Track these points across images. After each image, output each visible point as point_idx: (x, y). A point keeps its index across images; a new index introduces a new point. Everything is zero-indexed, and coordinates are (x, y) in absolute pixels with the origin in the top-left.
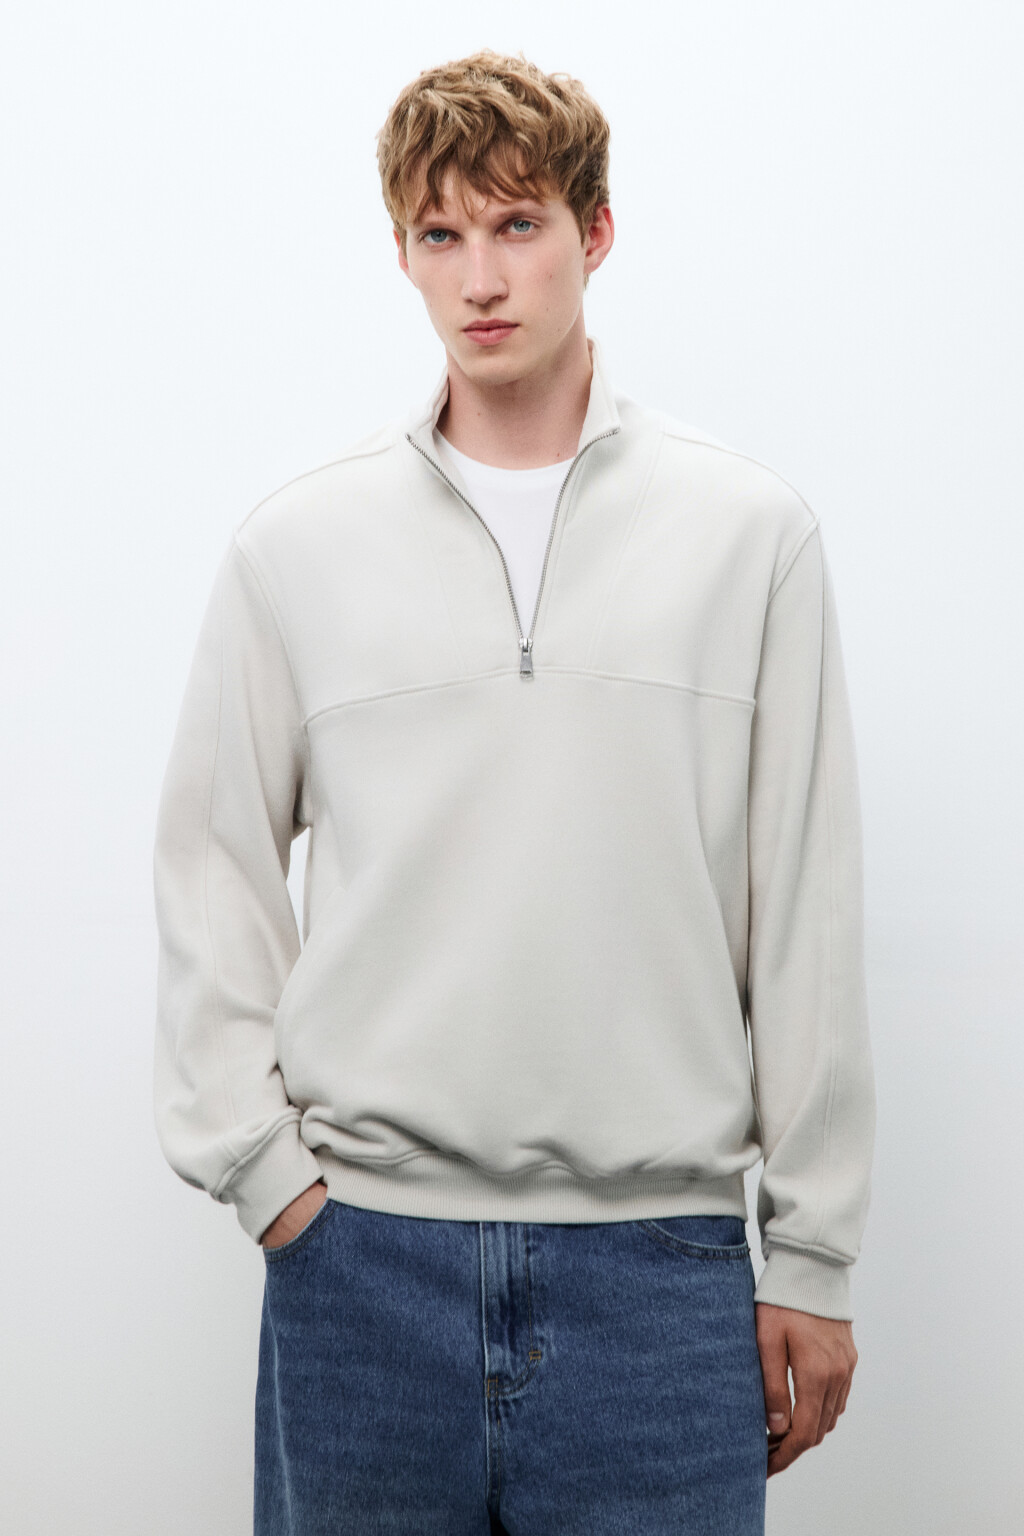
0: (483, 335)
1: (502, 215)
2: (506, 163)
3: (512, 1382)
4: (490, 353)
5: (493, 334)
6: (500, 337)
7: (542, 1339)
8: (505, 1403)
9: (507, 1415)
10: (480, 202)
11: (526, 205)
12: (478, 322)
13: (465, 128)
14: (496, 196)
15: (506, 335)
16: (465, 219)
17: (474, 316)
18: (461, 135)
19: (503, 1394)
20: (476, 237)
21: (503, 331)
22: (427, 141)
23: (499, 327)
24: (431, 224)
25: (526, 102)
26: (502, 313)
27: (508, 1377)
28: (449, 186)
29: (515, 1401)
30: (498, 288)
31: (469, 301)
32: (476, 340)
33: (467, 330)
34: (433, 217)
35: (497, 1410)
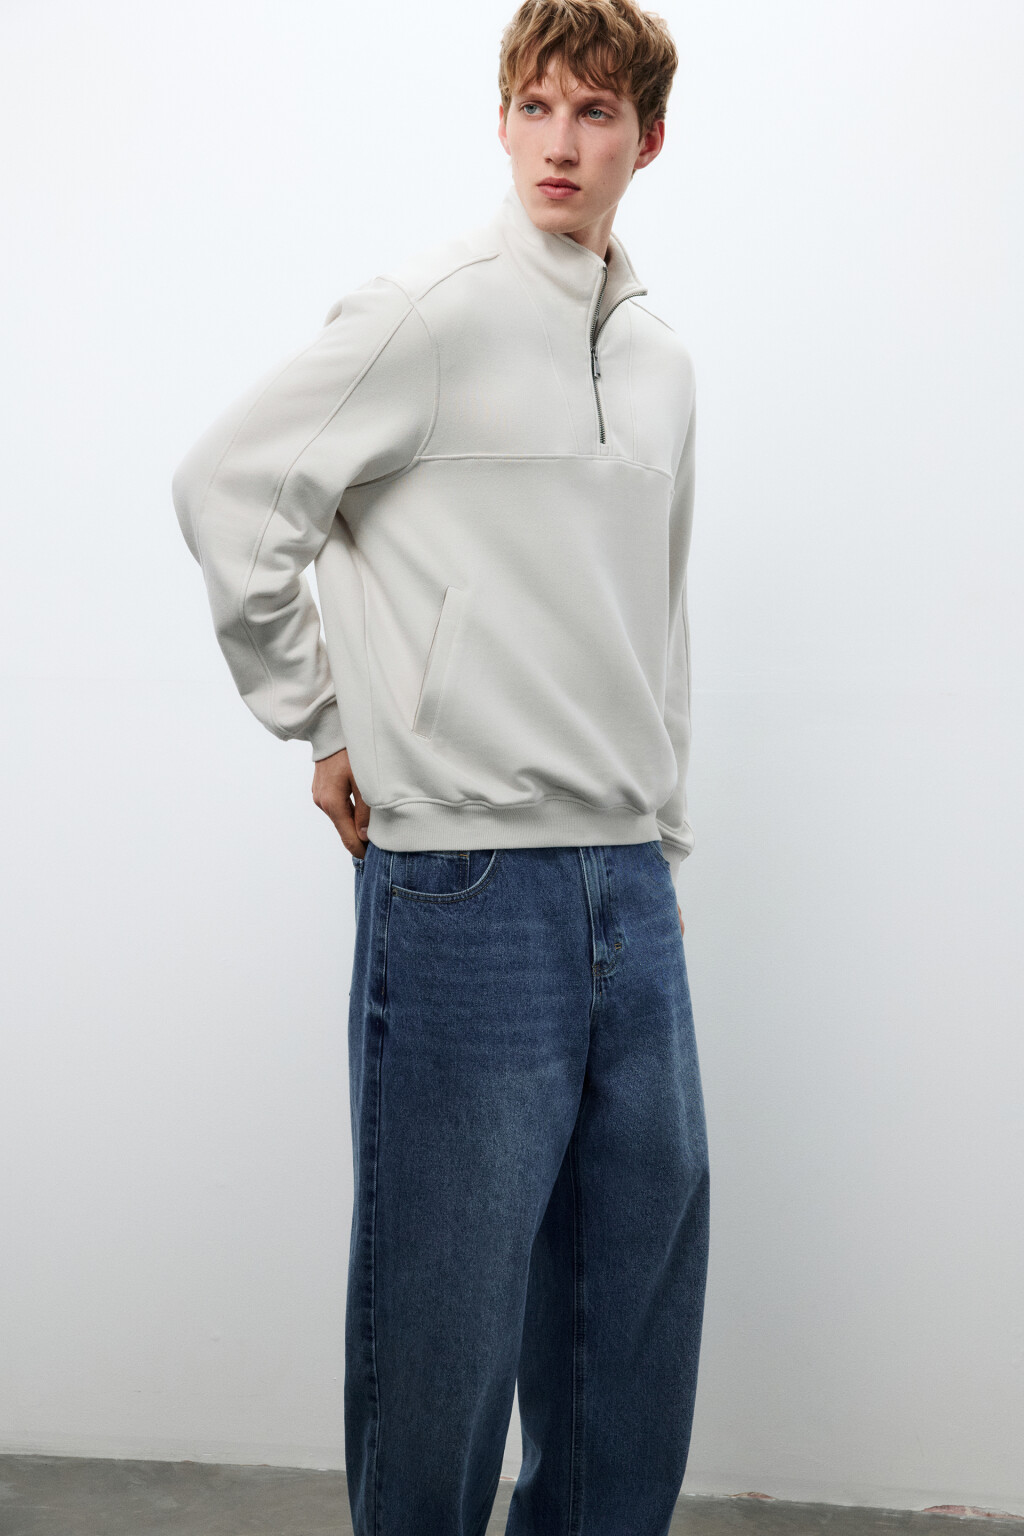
0: (550, 190)
1: (587, 99)
2: (601, 59)
3: (608, 965)
4: (554, 206)
5: (559, 191)
6: (565, 194)
7: (620, 935)
8: (605, 980)
9: (606, 988)
10: (573, 83)
11: (606, 95)
12: (551, 179)
13: (575, 24)
14: (585, 81)
15: (570, 194)
16: (559, 94)
17: (550, 173)
18: (571, 28)
19: (604, 973)
20: (562, 111)
21: (567, 190)
22: (543, 30)
23: (565, 186)
24: (533, 95)
25: (624, 17)
26: (573, 177)
27: (606, 963)
28: (553, 67)
29: (611, 977)
30: (573, 155)
31: (548, 160)
32: (546, 193)
33: (539, 185)
34: (534, 90)
35: (600, 985)
